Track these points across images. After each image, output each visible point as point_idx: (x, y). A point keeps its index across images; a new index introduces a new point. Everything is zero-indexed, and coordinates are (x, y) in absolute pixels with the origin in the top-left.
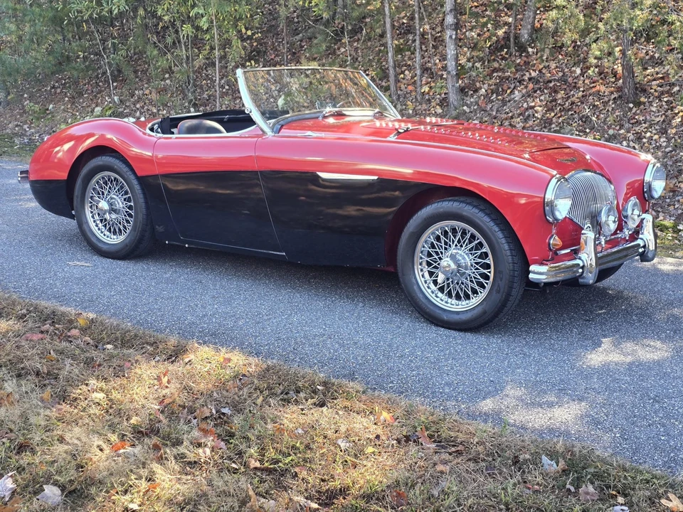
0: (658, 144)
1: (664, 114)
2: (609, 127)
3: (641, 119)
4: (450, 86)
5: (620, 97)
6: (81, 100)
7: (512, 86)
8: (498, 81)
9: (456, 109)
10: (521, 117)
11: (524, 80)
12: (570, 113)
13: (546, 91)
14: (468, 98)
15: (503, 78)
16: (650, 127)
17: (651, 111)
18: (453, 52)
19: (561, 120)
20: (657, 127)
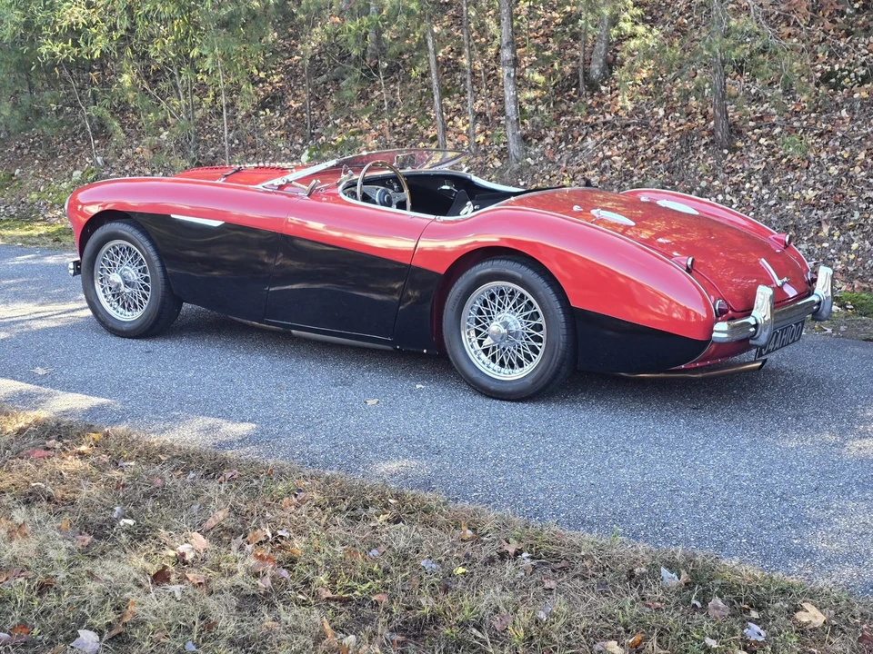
0: (759, 197)
1: (765, 161)
2: (701, 178)
3: (738, 167)
4: (509, 134)
5: (712, 142)
6: (55, 163)
7: (584, 132)
8: (566, 126)
9: (518, 161)
10: (597, 169)
11: (597, 125)
12: (654, 162)
13: (624, 137)
14: (532, 148)
15: (573, 122)
16: (749, 177)
17: (749, 157)
18: (512, 93)
19: (643, 171)
20: (757, 177)
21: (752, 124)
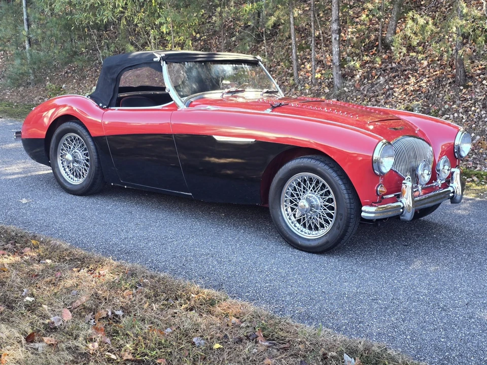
0: (479, 115)
1: (485, 94)
2: (446, 103)
3: (468, 97)
4: (334, 73)
5: (454, 82)
6: (84, 82)
7: (379, 74)
8: (369, 70)
9: (339, 89)
10: (384, 95)
11: (387, 70)
12: (418, 93)
13: (402, 77)
14: (348, 82)
15: (373, 68)
16: (475, 103)
17: (476, 92)
18: (337, 49)
19: (411, 98)
20: (479, 103)
21: (479, 72)
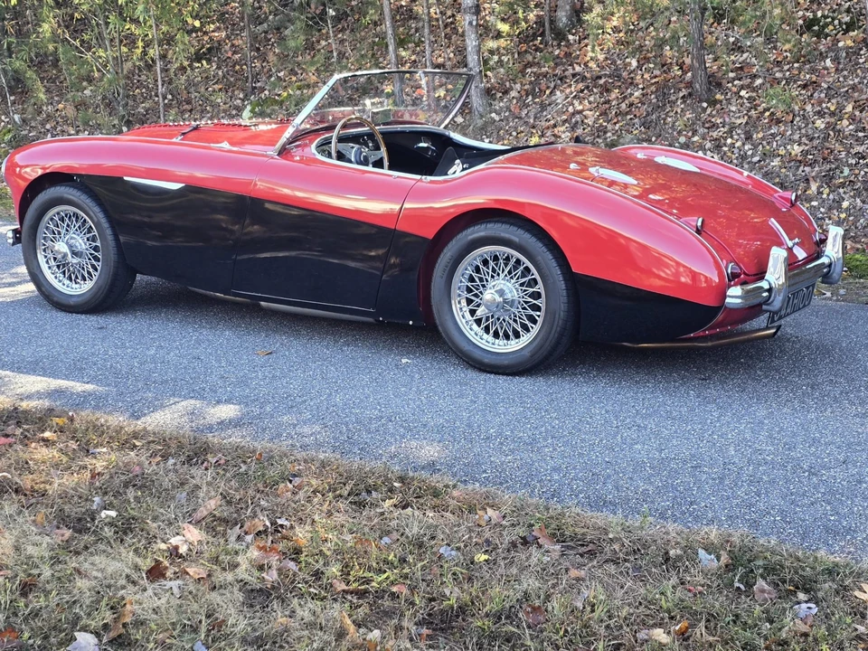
0: (742, 153)
1: (747, 114)
2: (680, 133)
3: (719, 121)
4: (471, 87)
5: (690, 95)
7: (552, 85)
8: (533, 79)
9: (482, 116)
10: (567, 125)
11: (566, 77)
12: (629, 117)
13: (595, 90)
14: (496, 102)
15: (540, 74)
16: (730, 132)
17: (730, 111)
18: (474, 43)
19: (617, 127)
20: (739, 131)
21: (732, 75)
